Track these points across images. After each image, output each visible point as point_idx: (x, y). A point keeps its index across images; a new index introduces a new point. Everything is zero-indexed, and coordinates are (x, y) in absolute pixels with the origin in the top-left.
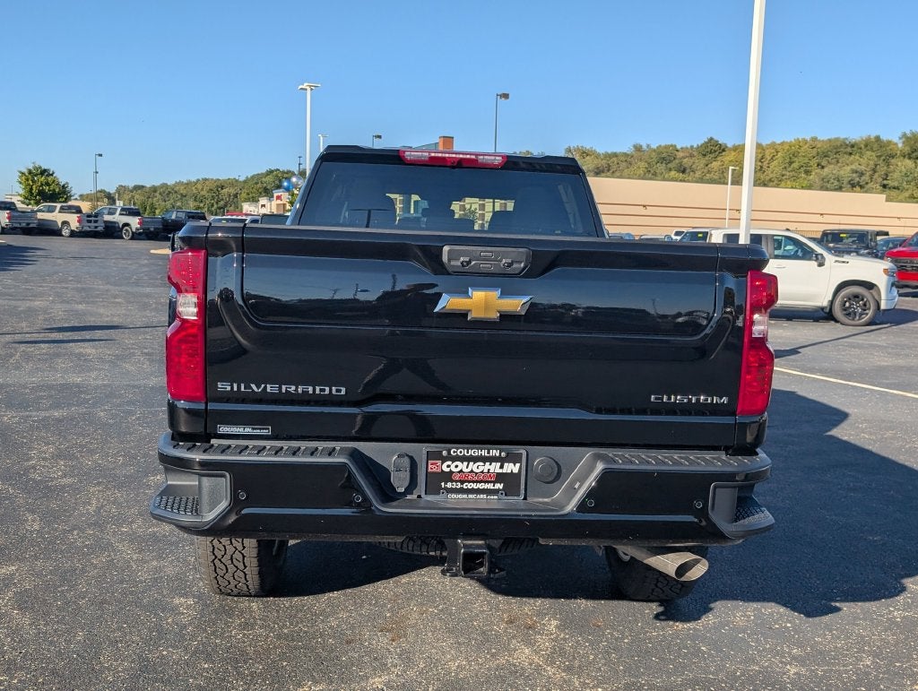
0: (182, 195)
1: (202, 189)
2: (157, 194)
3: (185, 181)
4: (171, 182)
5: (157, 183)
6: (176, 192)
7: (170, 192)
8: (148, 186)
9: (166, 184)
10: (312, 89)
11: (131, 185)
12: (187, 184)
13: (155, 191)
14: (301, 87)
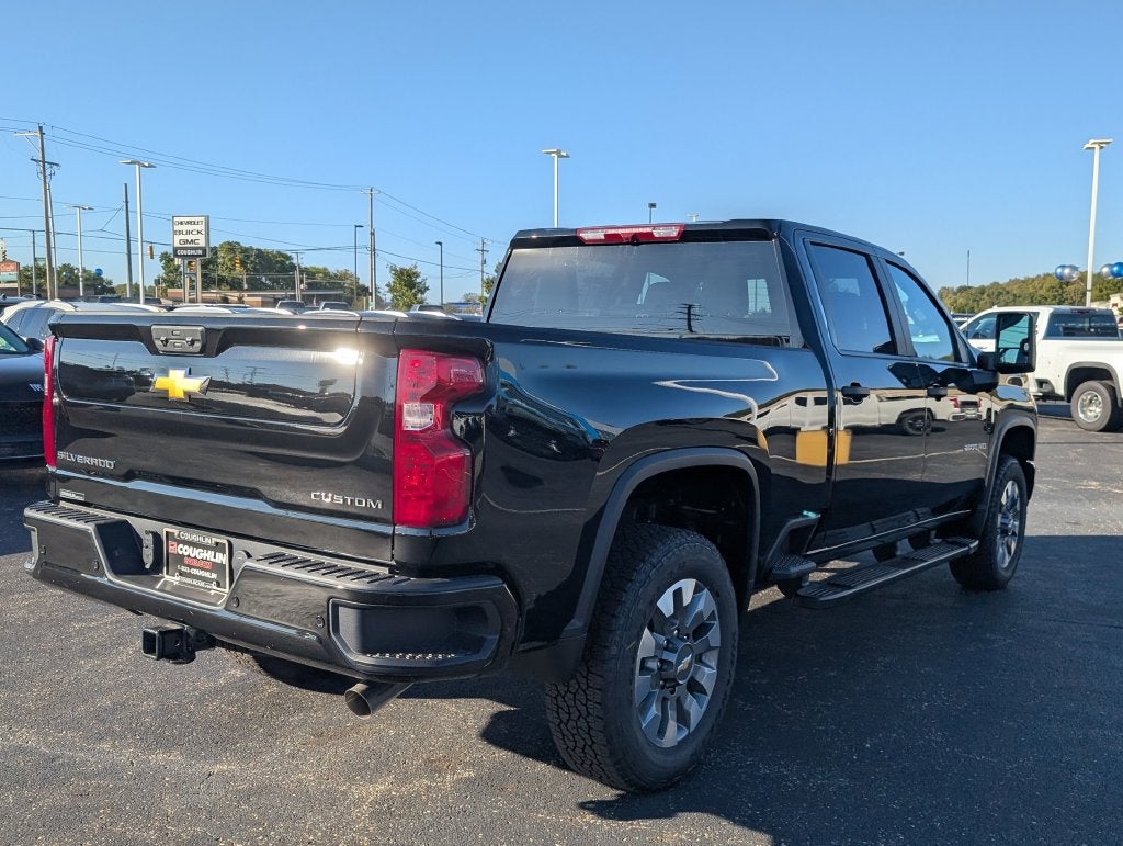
0: (1015, 295)
1: (1041, 288)
2: (985, 296)
3: (1022, 278)
4: (1003, 280)
5: (987, 283)
6: (1008, 293)
7: (1000, 293)
8: (976, 286)
9: (997, 283)
10: (1101, 148)
11: (956, 286)
12: (1023, 282)
13: (983, 294)
14: (1088, 146)
